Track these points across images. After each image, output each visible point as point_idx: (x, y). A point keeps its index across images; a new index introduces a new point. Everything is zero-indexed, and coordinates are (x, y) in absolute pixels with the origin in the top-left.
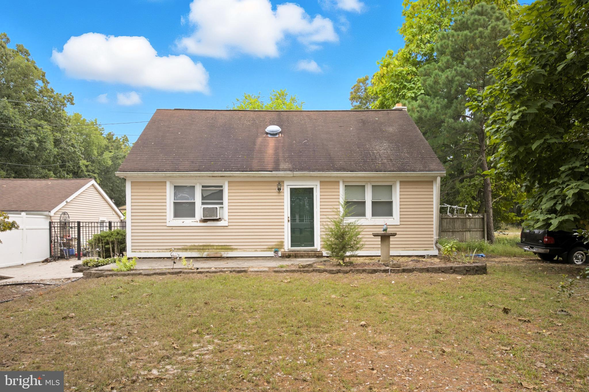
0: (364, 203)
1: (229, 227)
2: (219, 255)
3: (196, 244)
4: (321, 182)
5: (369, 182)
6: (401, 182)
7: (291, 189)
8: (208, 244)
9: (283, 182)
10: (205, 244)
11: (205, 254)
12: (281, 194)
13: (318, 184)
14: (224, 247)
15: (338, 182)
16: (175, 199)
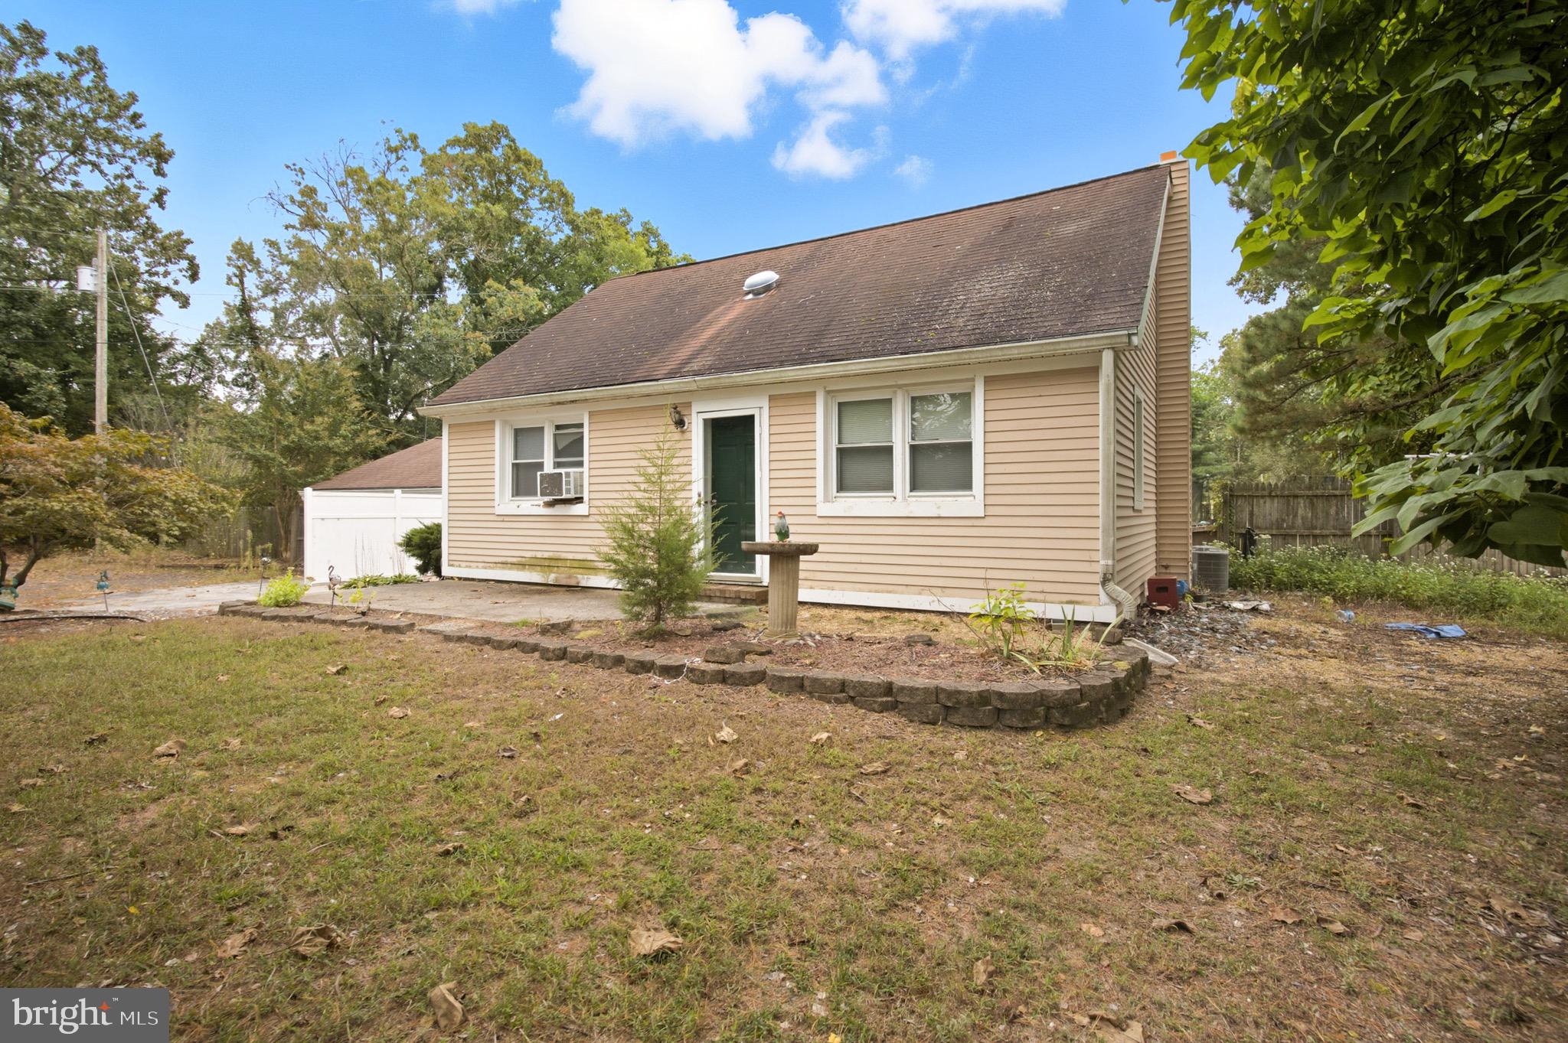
0: (888, 451)
1: (591, 519)
2: (573, 582)
3: (539, 555)
4: (772, 398)
5: (900, 387)
6: (988, 381)
7: (705, 420)
8: (557, 555)
9: (689, 405)
10: (550, 555)
11: (551, 578)
12: (687, 436)
13: (765, 404)
14: (583, 564)
15: (813, 395)
16: (516, 458)
